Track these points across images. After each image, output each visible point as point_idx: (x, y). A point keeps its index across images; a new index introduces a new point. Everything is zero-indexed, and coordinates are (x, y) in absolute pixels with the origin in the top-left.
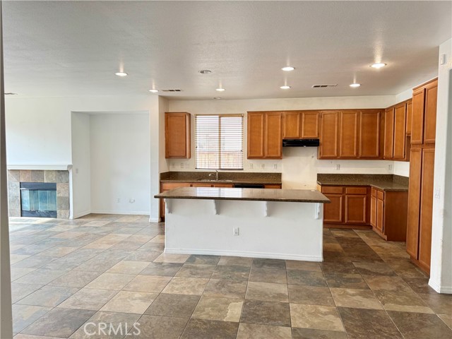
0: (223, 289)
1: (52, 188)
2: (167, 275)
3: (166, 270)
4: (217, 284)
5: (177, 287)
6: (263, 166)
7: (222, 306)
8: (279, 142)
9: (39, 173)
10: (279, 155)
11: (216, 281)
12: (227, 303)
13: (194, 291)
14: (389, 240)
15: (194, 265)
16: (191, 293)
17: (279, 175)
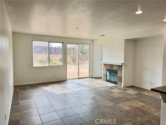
1: (116, 72)
9: (112, 66)
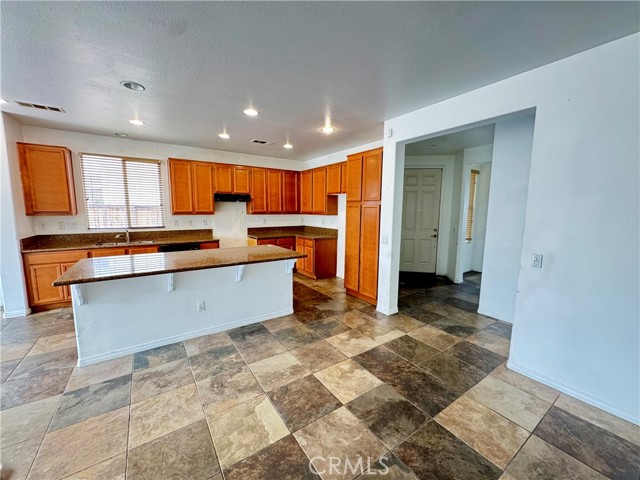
0: (226, 391)
2: (115, 407)
3: (106, 398)
4: (212, 386)
5: (151, 421)
6: (191, 222)
7: (249, 420)
8: (211, 197)
10: (212, 210)
11: (207, 382)
12: (251, 412)
13: (187, 415)
14: (318, 279)
15: (153, 370)
16: (186, 422)
17: (210, 232)
